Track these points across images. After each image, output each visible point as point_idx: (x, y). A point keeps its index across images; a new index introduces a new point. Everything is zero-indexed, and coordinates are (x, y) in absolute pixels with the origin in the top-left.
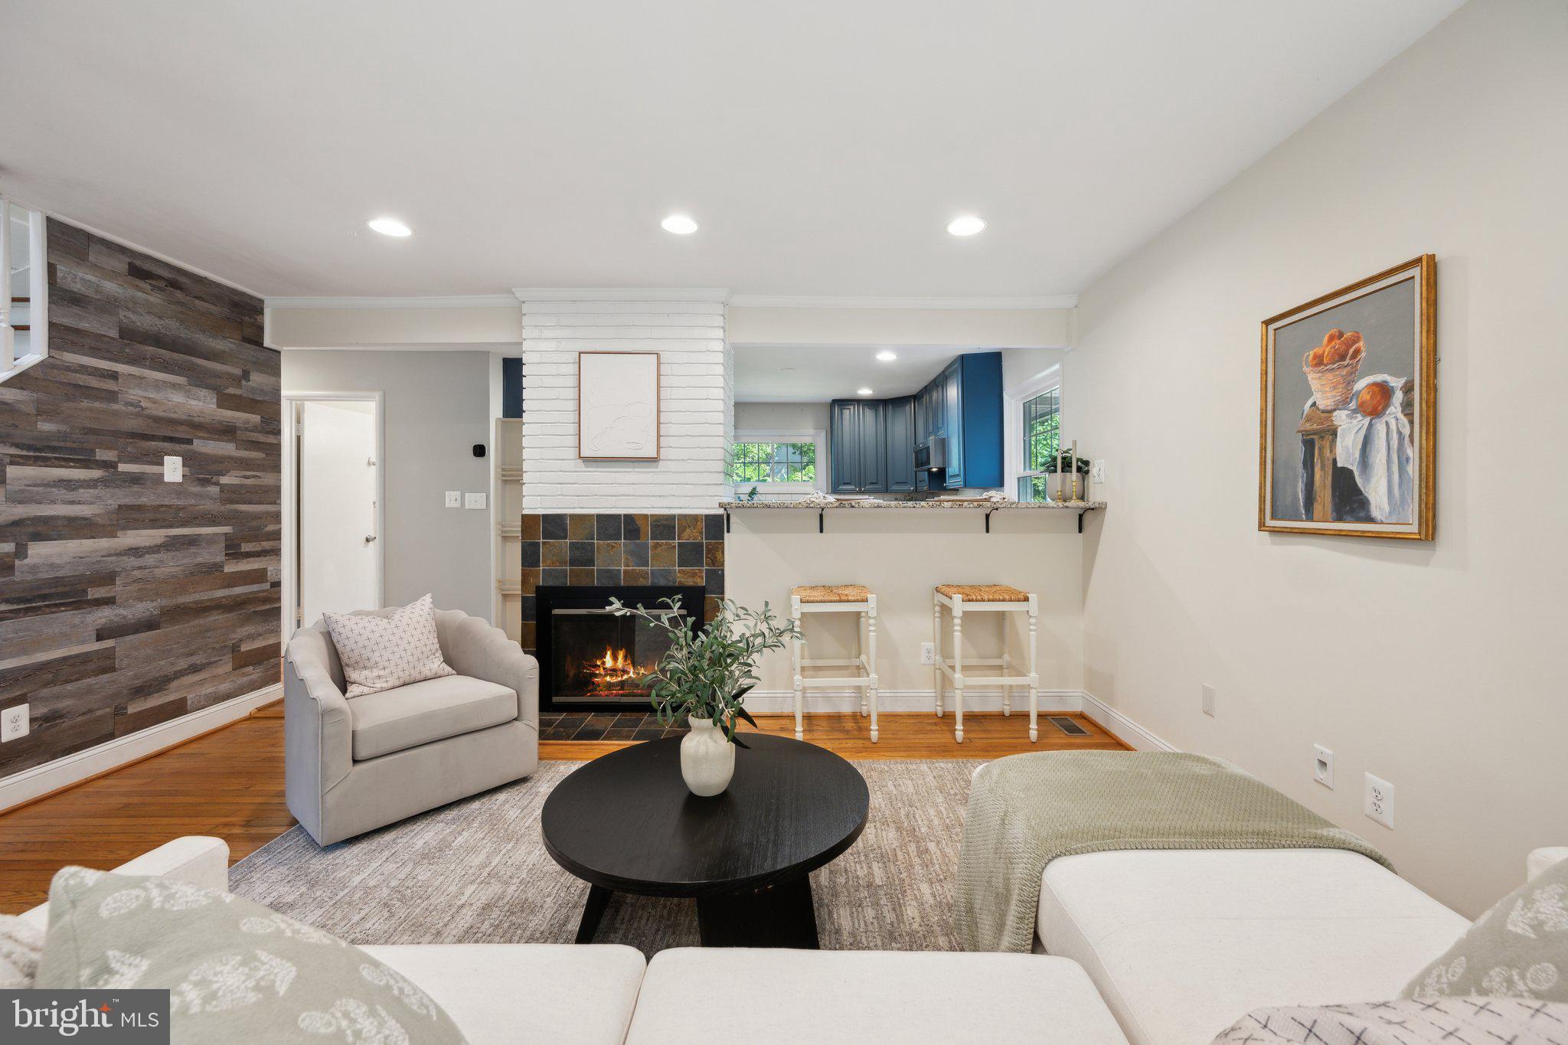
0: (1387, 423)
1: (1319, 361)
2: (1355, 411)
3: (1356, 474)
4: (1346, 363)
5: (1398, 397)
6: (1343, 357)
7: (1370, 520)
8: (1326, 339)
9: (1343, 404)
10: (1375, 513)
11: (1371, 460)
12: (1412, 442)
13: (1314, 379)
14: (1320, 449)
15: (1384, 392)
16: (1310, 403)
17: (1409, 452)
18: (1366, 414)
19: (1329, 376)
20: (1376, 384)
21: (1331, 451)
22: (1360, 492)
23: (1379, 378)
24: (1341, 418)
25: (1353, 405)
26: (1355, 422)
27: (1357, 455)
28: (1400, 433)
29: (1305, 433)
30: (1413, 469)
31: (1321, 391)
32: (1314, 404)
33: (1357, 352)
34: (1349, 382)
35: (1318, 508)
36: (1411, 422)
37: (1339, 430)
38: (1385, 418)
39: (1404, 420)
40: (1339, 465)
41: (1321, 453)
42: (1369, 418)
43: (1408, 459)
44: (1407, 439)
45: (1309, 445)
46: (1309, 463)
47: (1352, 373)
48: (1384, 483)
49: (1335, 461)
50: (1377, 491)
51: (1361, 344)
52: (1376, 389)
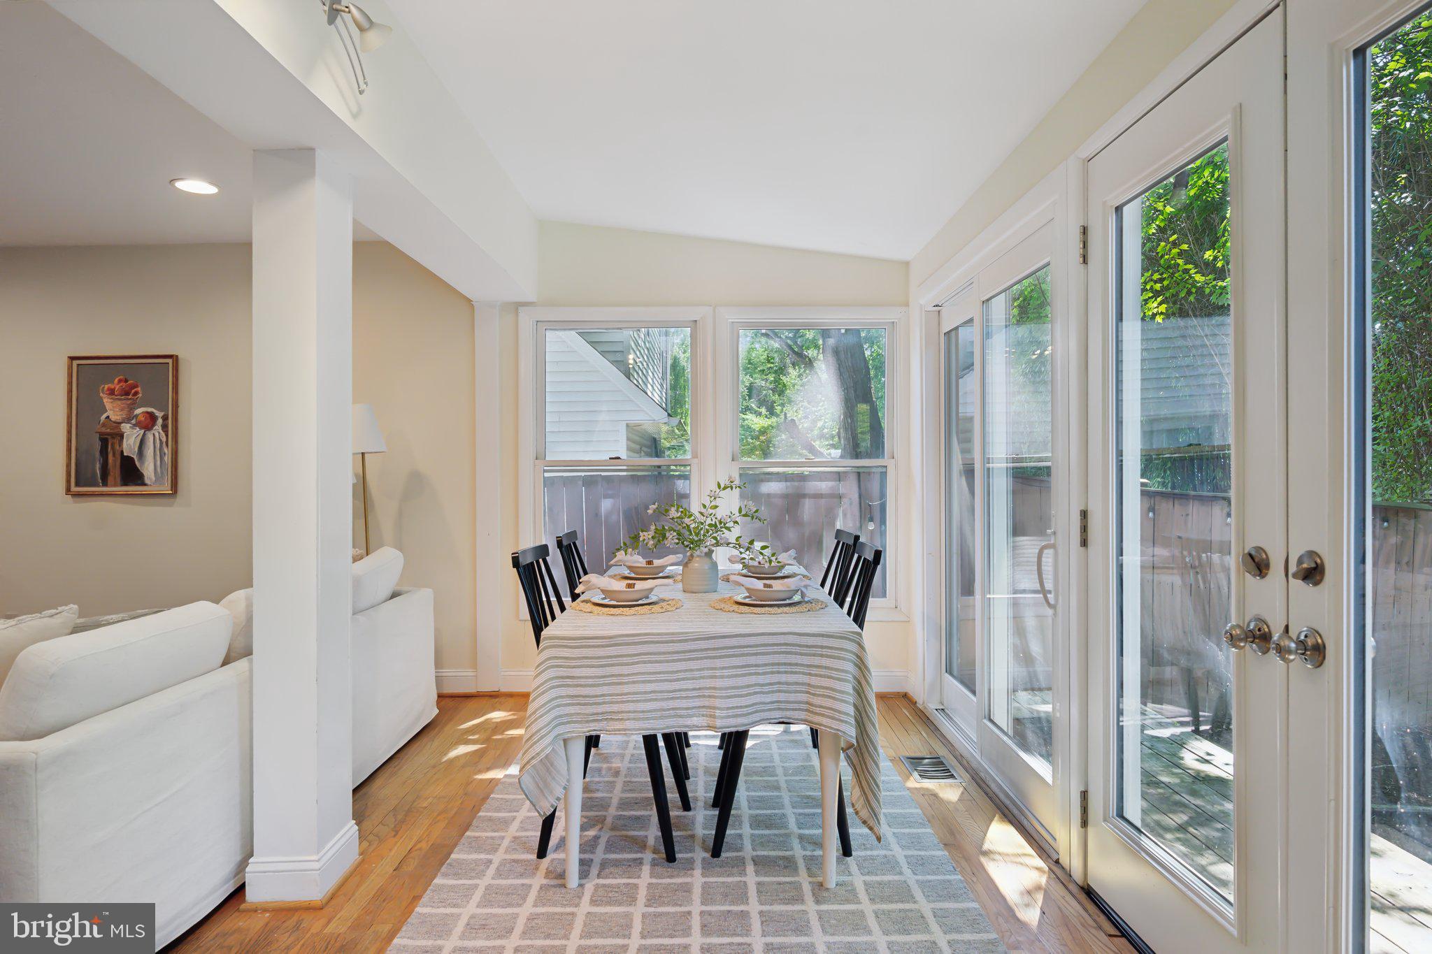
0: (154, 434)
1: (111, 392)
2: (134, 425)
3: (136, 460)
4: (130, 397)
5: (160, 421)
6: (127, 394)
7: (145, 485)
8: (116, 381)
9: (128, 420)
10: (147, 481)
11: (145, 452)
12: (167, 445)
13: (107, 401)
14: (112, 444)
15: (153, 418)
16: (104, 416)
17: (166, 451)
18: (141, 428)
19: (119, 402)
20: (147, 413)
21: (120, 446)
22: (138, 470)
23: (150, 410)
24: (126, 427)
25: (134, 422)
26: (135, 431)
27: (136, 449)
28: (160, 440)
29: (101, 434)
30: (168, 459)
31: (113, 410)
32: (108, 417)
33: (136, 393)
34: (131, 408)
35: (110, 479)
36: (167, 436)
37: (125, 434)
38: (153, 432)
39: (163, 434)
40: (125, 454)
41: (113, 448)
42: (143, 431)
43: (165, 454)
44: (164, 443)
45: (104, 441)
46: (104, 452)
47: (133, 404)
48: (151, 467)
49: (122, 452)
50: (148, 469)
51: (139, 389)
52: (148, 415)
